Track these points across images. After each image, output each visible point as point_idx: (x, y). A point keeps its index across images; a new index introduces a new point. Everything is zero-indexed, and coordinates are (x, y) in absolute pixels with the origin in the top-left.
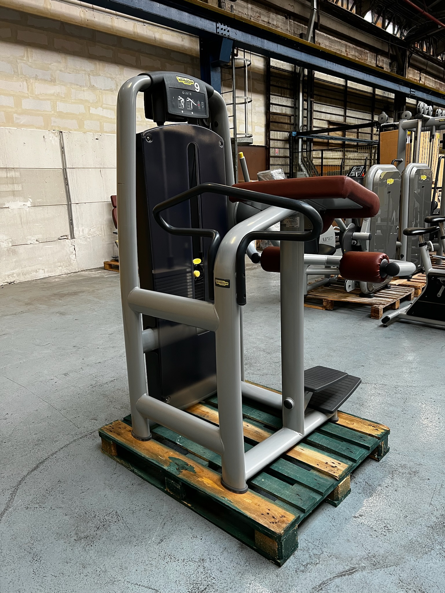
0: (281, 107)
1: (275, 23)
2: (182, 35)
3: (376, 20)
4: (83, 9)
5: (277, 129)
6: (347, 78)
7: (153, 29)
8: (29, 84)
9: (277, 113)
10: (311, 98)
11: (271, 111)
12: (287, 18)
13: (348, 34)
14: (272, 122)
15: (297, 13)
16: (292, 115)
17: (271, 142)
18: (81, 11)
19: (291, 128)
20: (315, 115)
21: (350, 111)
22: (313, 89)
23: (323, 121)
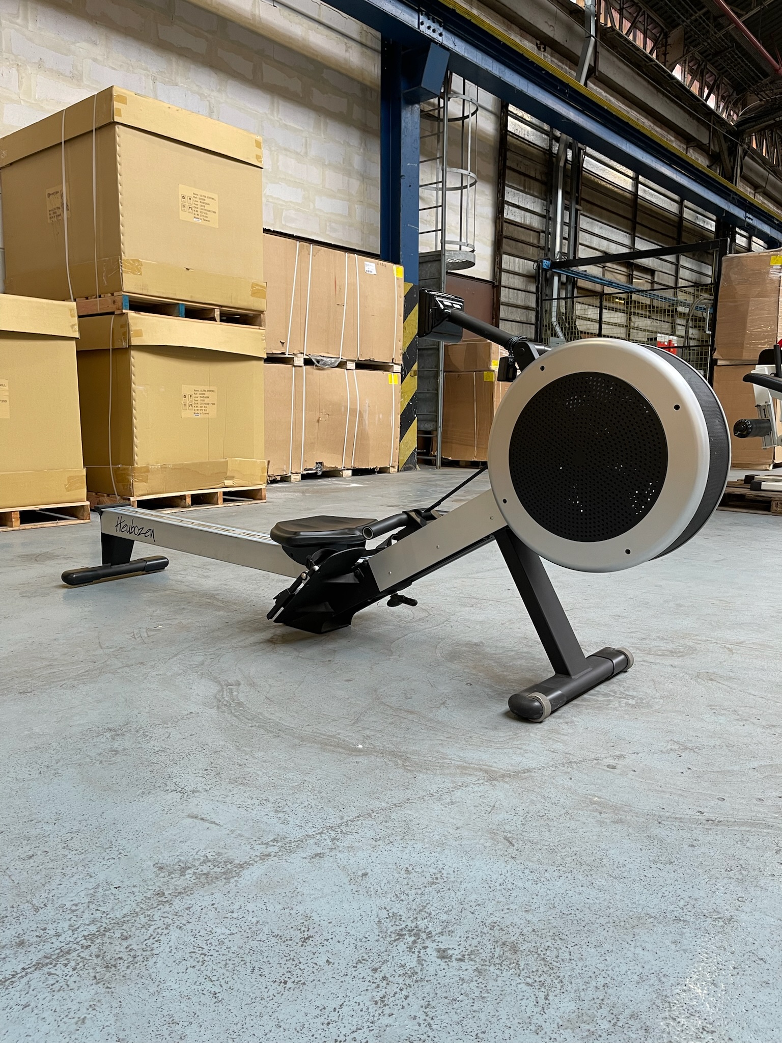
0: (523, 212)
2: (345, 40)
3: (690, 81)
5: (515, 252)
7: (291, 16)
9: (516, 222)
10: (577, 203)
11: (505, 216)
12: (539, 48)
14: (506, 237)
16: (543, 232)
17: (504, 276)
20: (583, 238)
21: (640, 240)
22: (580, 188)
23: (595, 251)
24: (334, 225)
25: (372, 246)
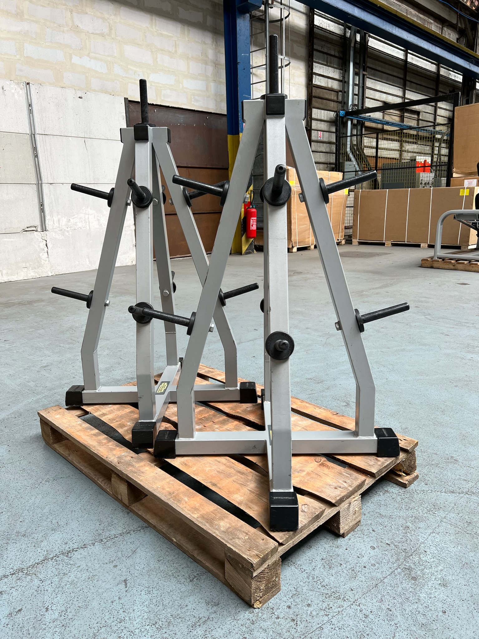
0: (326, 79)
9: (322, 86)
10: (364, 70)
11: (314, 83)
14: (315, 97)
16: (340, 91)
17: (314, 123)
20: (368, 93)
21: (409, 92)
22: (366, 60)
23: (377, 102)
24: (196, 97)
25: (223, 109)
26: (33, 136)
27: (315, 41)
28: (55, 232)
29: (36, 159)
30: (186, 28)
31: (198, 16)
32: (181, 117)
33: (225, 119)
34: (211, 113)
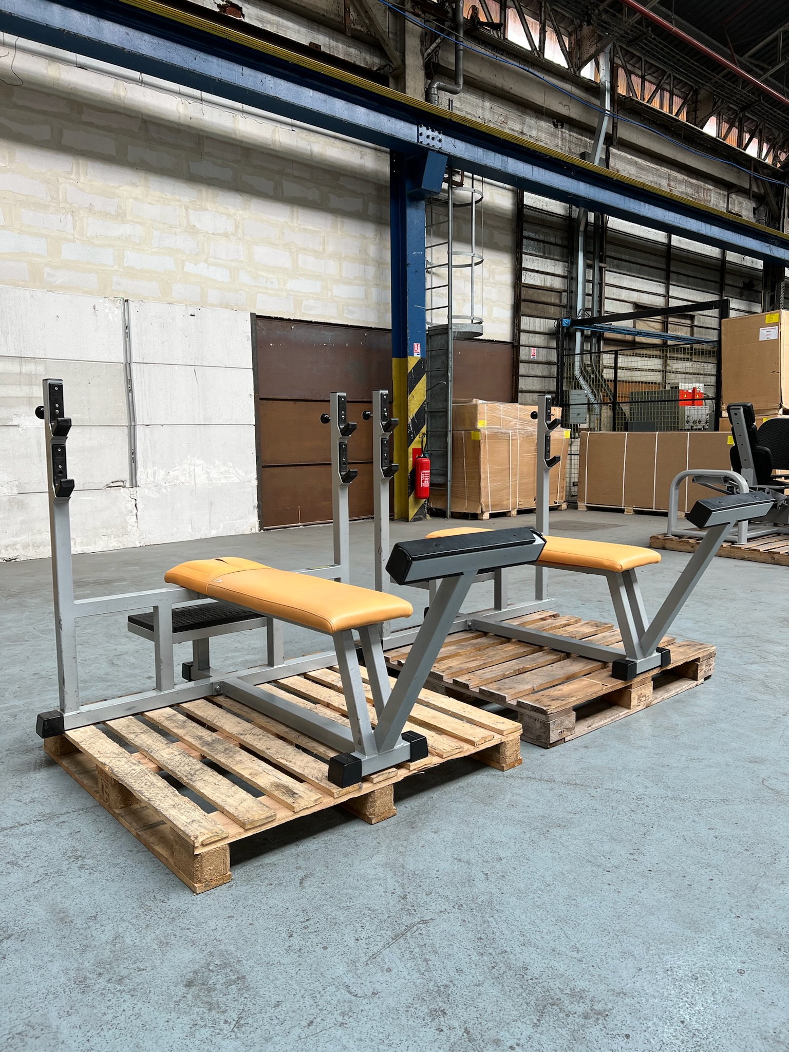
0: (543, 276)
1: (534, 133)
2: (360, 149)
3: (726, 134)
4: (184, 100)
5: (536, 313)
6: (670, 229)
7: (309, 137)
8: (77, 218)
9: (536, 286)
10: (601, 261)
11: (523, 281)
12: (556, 126)
13: (671, 157)
14: (525, 300)
15: (574, 118)
16: (565, 291)
17: (523, 336)
18: (178, 103)
19: (561, 313)
20: (608, 292)
21: (676, 287)
22: (604, 247)
23: (624, 303)
24: (351, 308)
25: (387, 322)
26: (128, 365)
27: (525, 225)
28: (149, 489)
29: (130, 394)
30: (339, 219)
31: (356, 204)
32: (328, 335)
33: (390, 335)
34: (371, 328)
